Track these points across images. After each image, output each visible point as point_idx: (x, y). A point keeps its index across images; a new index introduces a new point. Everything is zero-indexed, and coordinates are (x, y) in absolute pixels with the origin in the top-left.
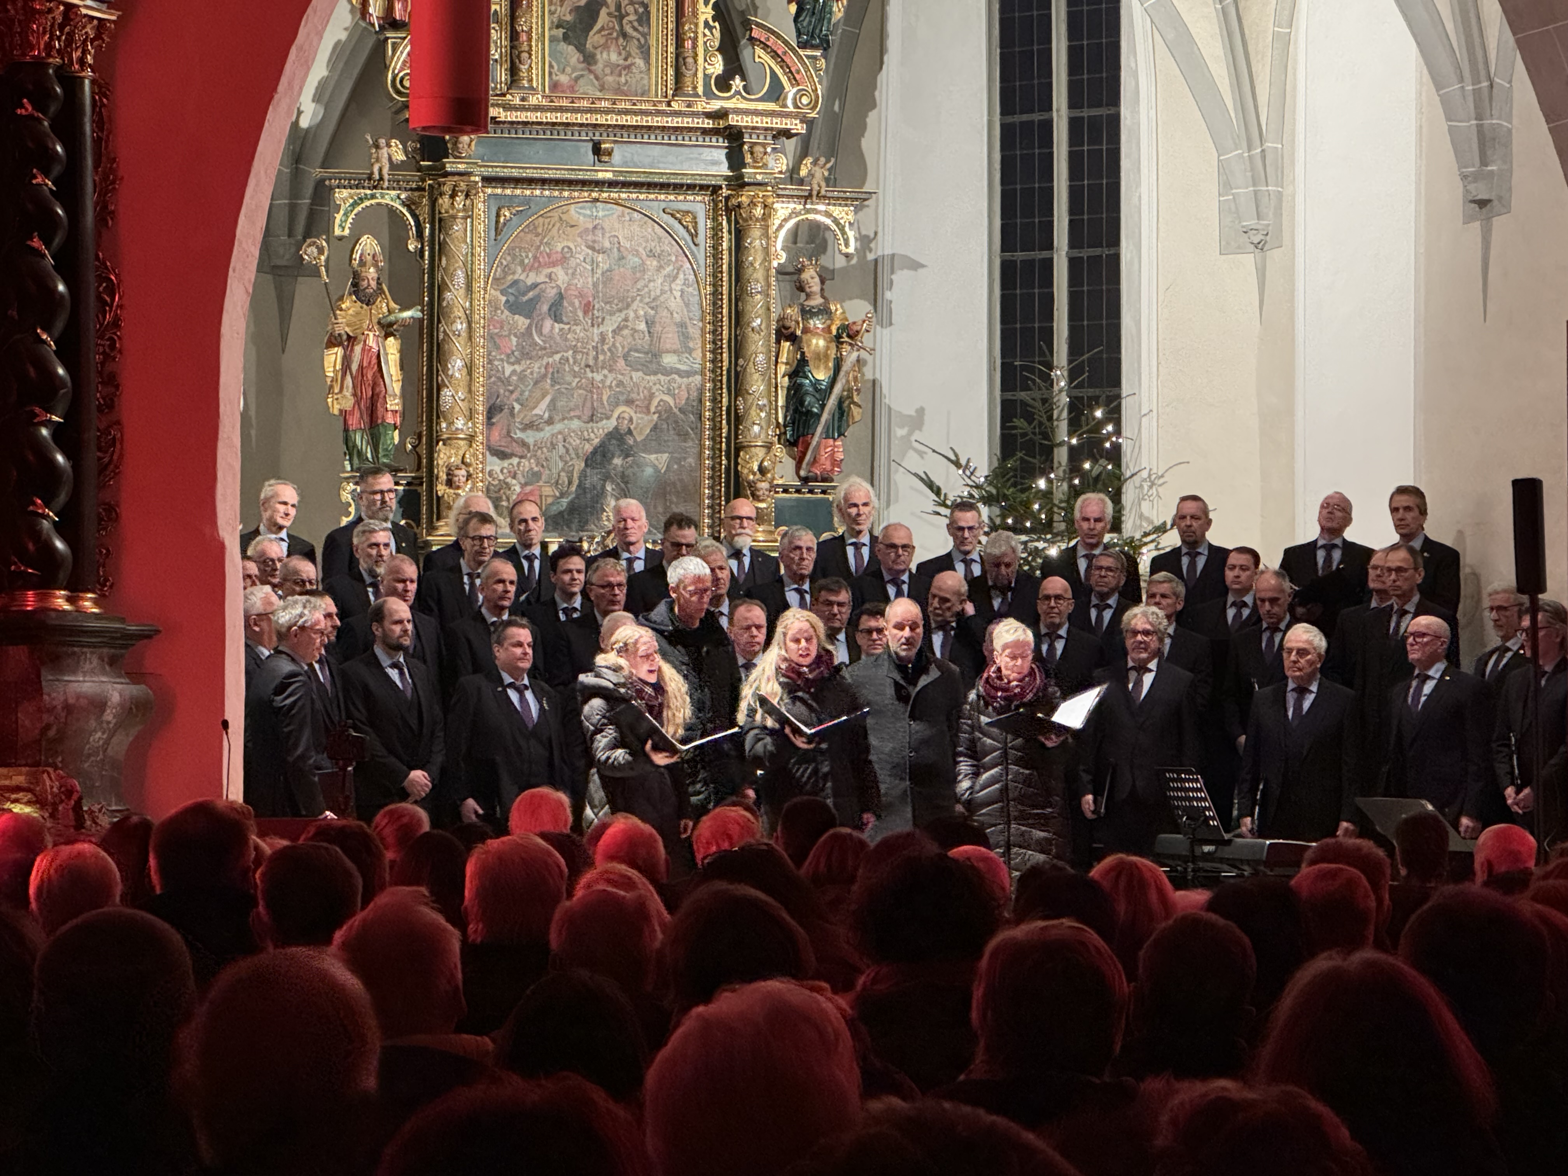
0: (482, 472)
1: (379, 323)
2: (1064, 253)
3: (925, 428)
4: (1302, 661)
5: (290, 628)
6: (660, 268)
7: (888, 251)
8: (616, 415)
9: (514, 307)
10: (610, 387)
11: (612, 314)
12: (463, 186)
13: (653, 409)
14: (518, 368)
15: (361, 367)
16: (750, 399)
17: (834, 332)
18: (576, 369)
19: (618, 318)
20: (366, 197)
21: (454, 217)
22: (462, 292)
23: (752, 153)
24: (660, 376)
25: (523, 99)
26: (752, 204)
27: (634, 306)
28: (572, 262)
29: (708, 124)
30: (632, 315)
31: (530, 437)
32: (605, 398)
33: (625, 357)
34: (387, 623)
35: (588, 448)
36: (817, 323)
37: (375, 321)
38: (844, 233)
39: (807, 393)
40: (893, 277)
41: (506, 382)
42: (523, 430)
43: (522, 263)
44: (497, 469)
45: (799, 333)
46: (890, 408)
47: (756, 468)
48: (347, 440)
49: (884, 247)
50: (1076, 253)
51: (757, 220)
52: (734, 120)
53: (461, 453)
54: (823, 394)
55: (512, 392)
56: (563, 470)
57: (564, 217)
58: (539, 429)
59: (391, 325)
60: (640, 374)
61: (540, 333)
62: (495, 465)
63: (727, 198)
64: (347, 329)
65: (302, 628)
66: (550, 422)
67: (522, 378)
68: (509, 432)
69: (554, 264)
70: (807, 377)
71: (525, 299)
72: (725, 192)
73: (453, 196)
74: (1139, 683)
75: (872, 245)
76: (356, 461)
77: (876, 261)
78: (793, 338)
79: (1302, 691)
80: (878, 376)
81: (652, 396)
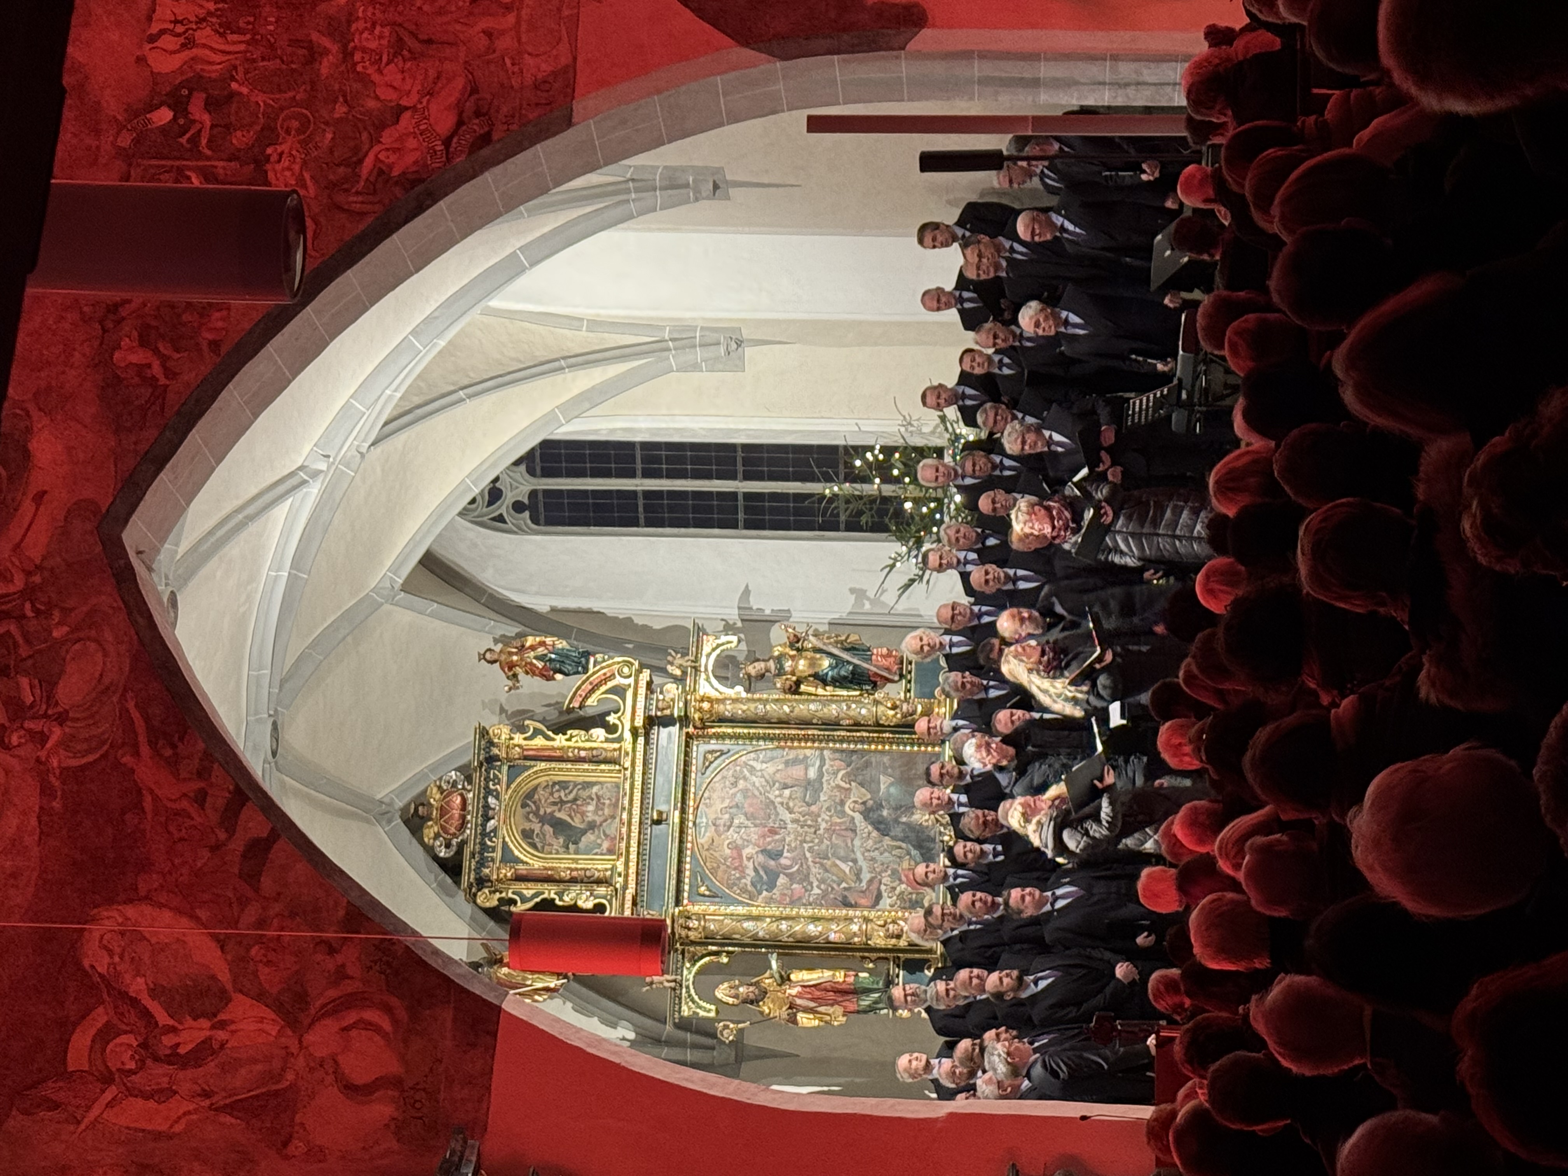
0: (890, 912)
1: (780, 985)
2: (740, 484)
3: (864, 588)
4: (1043, 325)
5: (1009, 1063)
6: (745, 779)
7: (736, 611)
8: (851, 813)
9: (771, 886)
10: (831, 817)
11: (777, 814)
12: (681, 921)
13: (848, 786)
14: (815, 884)
15: (812, 1000)
16: (842, 715)
17: (794, 653)
18: (817, 841)
19: (780, 809)
20: (688, 992)
21: (704, 928)
22: (759, 924)
23: (663, 709)
24: (824, 780)
25: (620, 875)
26: (700, 710)
27: (772, 797)
28: (739, 842)
29: (641, 740)
30: (779, 800)
31: (866, 876)
32: (838, 821)
33: (809, 805)
34: (1003, 989)
35: (875, 834)
36: (788, 665)
37: (778, 988)
38: (723, 644)
39: (838, 674)
40: (755, 608)
41: (825, 894)
42: (861, 881)
43: (739, 879)
44: (889, 901)
45: (794, 678)
46: (850, 613)
47: (891, 713)
48: (865, 1012)
49: (733, 615)
50: (740, 475)
51: (712, 706)
52: (639, 722)
53: (876, 927)
54: (839, 662)
55: (833, 889)
56: (890, 853)
57: (706, 847)
58: (860, 870)
59: (781, 977)
60: (821, 795)
62: (886, 902)
63: (695, 727)
64: (784, 1009)
65: (1008, 1054)
66: (855, 861)
67: (822, 881)
68: (862, 892)
69: (740, 856)
70: (827, 674)
71: (765, 877)
72: (691, 730)
73: (689, 929)
74: (1059, 444)
75: (731, 622)
76: (880, 1006)
77: (742, 620)
78: (798, 683)
79: (1066, 323)
80: (826, 621)
81: (838, 786)
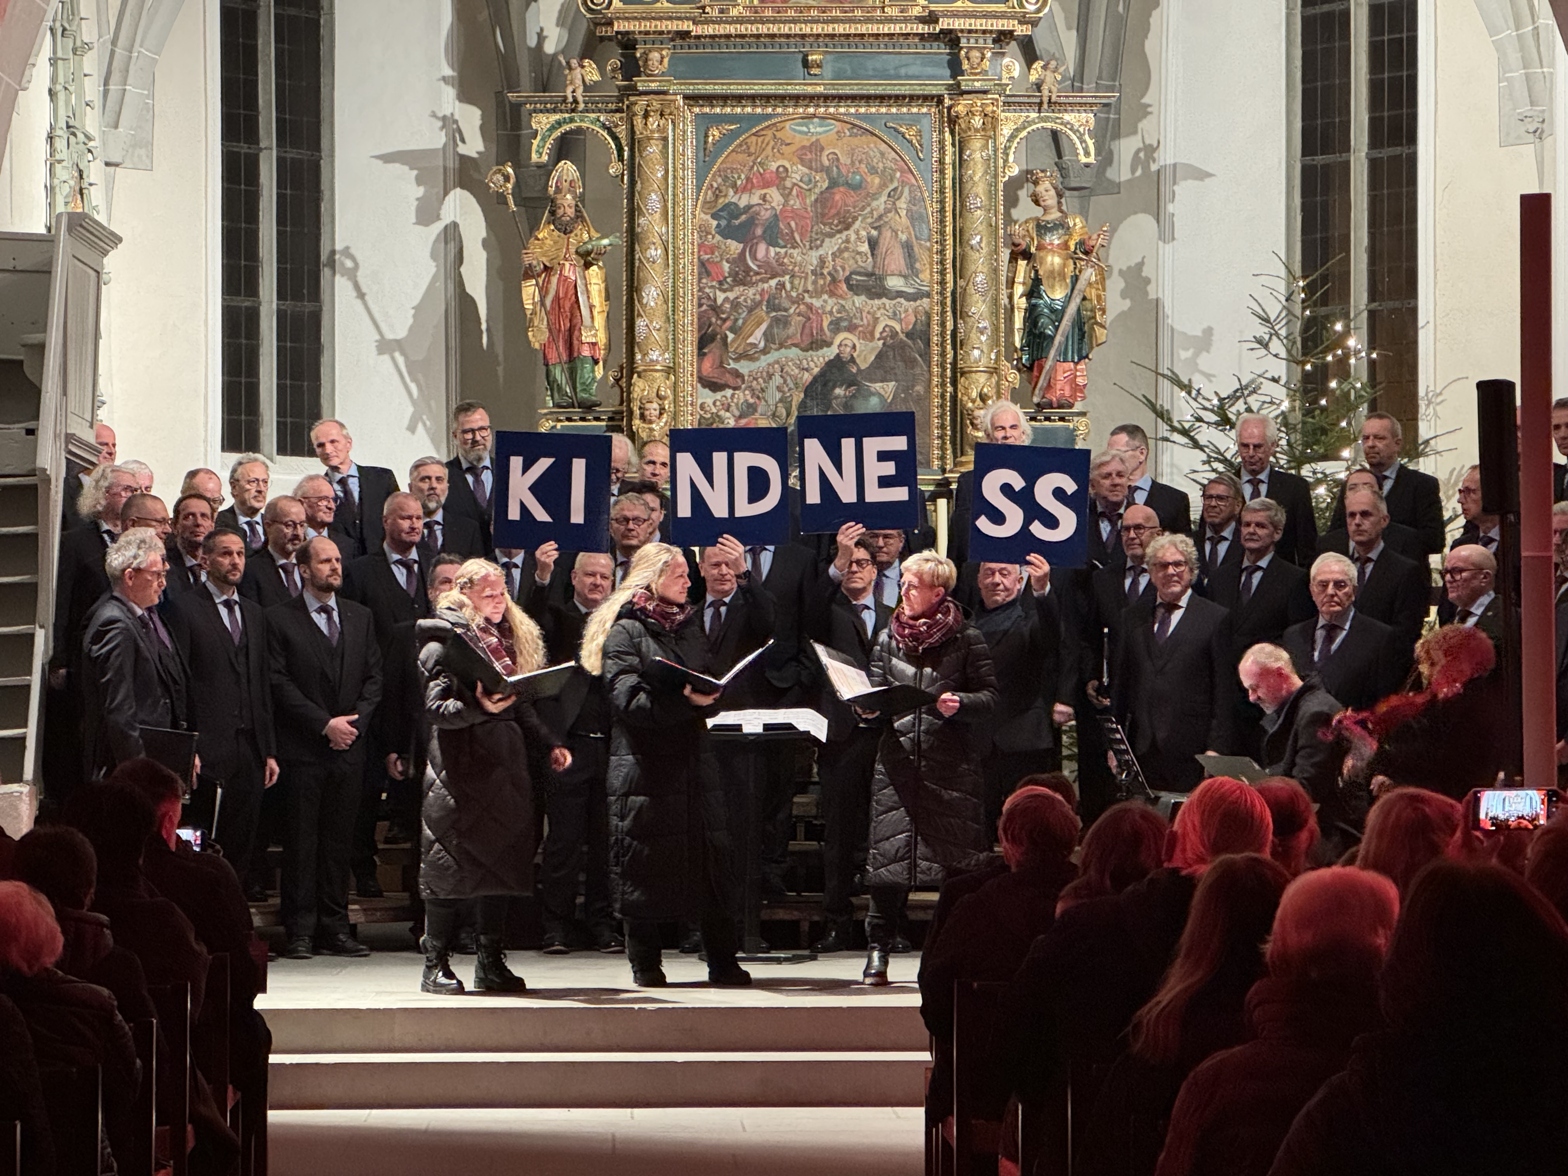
0: (692, 405)
1: (577, 253)
2: (1363, 154)
3: (1213, 349)
4: (1340, 593)
5: (124, 570)
7: (1170, 161)
8: (837, 342)
9: (726, 232)
10: (831, 313)
12: (656, 105)
16: (970, 321)
17: (1072, 248)
18: (794, 294)
20: (565, 121)
21: (649, 139)
22: (657, 216)
23: (968, 59)
25: (722, 11)
26: (970, 113)
29: (922, 29)
30: (853, 237)
32: (825, 324)
33: (847, 280)
34: (314, 564)
35: (807, 377)
36: (1054, 239)
37: (572, 250)
38: (1082, 141)
39: (1041, 315)
40: (1176, 188)
42: (737, 360)
43: (734, 186)
45: (1033, 250)
46: (1172, 329)
47: (974, 394)
48: (548, 374)
49: (1166, 157)
50: (1376, 154)
51: (977, 130)
53: (656, 386)
54: (1058, 315)
56: (781, 401)
57: (778, 134)
58: (751, 358)
59: (589, 253)
60: (863, 298)
61: (754, 258)
63: (949, 108)
64: (544, 259)
66: (765, 351)
70: (1041, 297)
71: (737, 222)
72: (947, 102)
73: (646, 116)
74: (1165, 622)
75: (1156, 155)
76: (556, 395)
77: (1159, 171)
78: (1027, 255)
79: (1332, 630)
80: (1160, 295)
81: (876, 320)
